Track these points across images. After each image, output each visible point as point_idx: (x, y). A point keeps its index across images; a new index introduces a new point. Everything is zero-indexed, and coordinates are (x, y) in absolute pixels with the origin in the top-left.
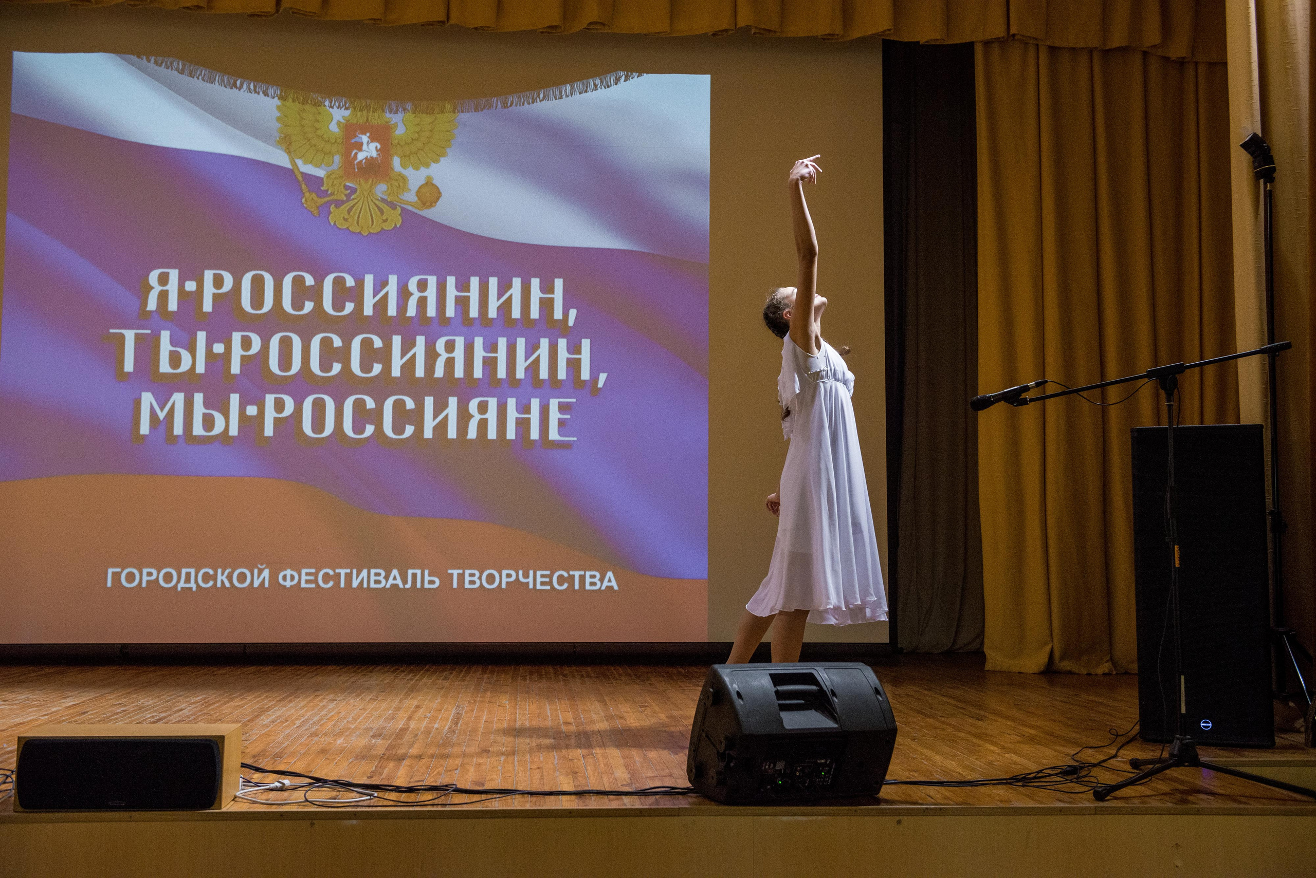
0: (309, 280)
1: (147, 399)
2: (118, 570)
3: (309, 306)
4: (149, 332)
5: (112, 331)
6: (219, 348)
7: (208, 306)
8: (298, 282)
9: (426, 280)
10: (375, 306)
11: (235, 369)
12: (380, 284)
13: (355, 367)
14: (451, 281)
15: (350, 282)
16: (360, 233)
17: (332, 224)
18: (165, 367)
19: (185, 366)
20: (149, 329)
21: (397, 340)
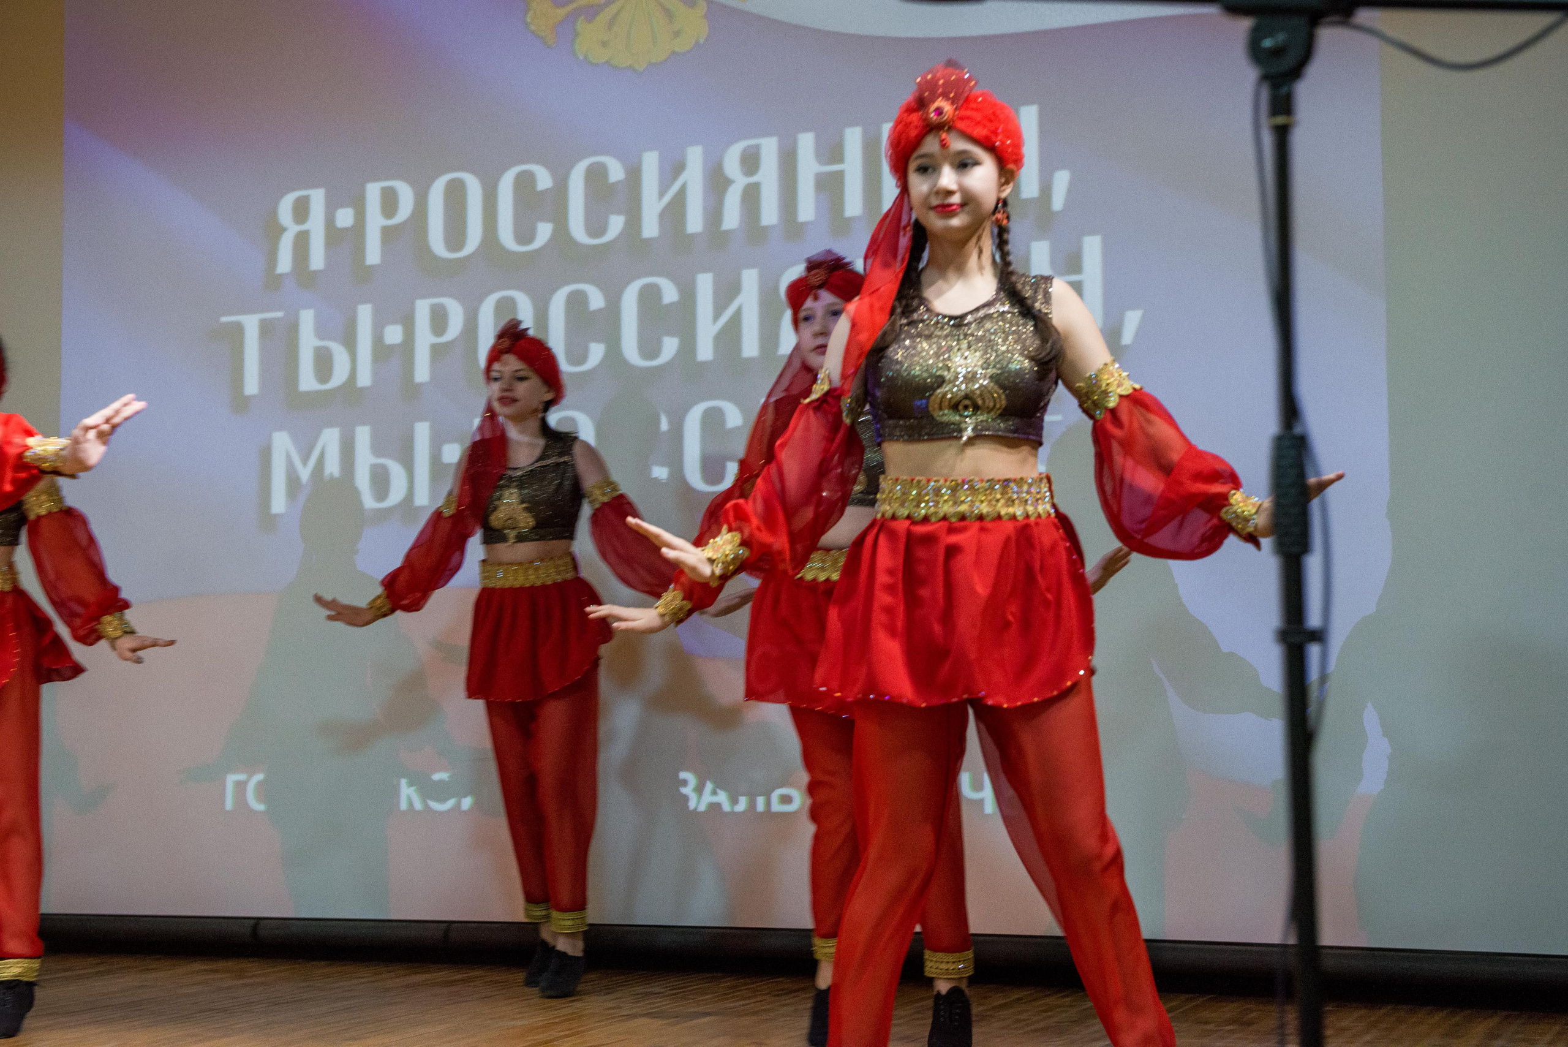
0: (544, 180)
1: (282, 443)
2: (241, 777)
3: (544, 231)
4: (279, 314)
5: (224, 319)
6: (394, 334)
7: (373, 255)
8: (525, 182)
9: (758, 146)
10: (662, 215)
11: (422, 372)
12: (674, 168)
13: (630, 350)
14: (806, 143)
15: (616, 172)
16: (630, 67)
17: (581, 58)
18: (308, 381)
19: (339, 376)
20: (279, 310)
21: (705, 284)
